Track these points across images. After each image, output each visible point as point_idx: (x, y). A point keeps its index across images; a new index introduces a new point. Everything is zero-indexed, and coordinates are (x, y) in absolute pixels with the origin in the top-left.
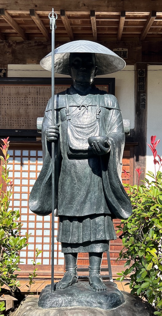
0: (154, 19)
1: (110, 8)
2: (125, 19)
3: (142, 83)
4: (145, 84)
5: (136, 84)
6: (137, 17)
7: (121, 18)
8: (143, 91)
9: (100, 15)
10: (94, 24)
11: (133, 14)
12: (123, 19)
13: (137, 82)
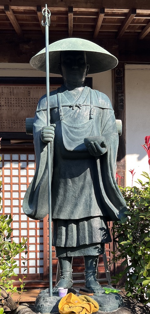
0: (133, 17)
1: (89, 4)
2: (104, 16)
3: (120, 83)
4: (122, 84)
5: (114, 84)
6: (116, 13)
7: (100, 15)
8: (121, 91)
9: (77, 11)
10: (70, 21)
11: (113, 11)
12: (102, 16)
13: (115, 82)
